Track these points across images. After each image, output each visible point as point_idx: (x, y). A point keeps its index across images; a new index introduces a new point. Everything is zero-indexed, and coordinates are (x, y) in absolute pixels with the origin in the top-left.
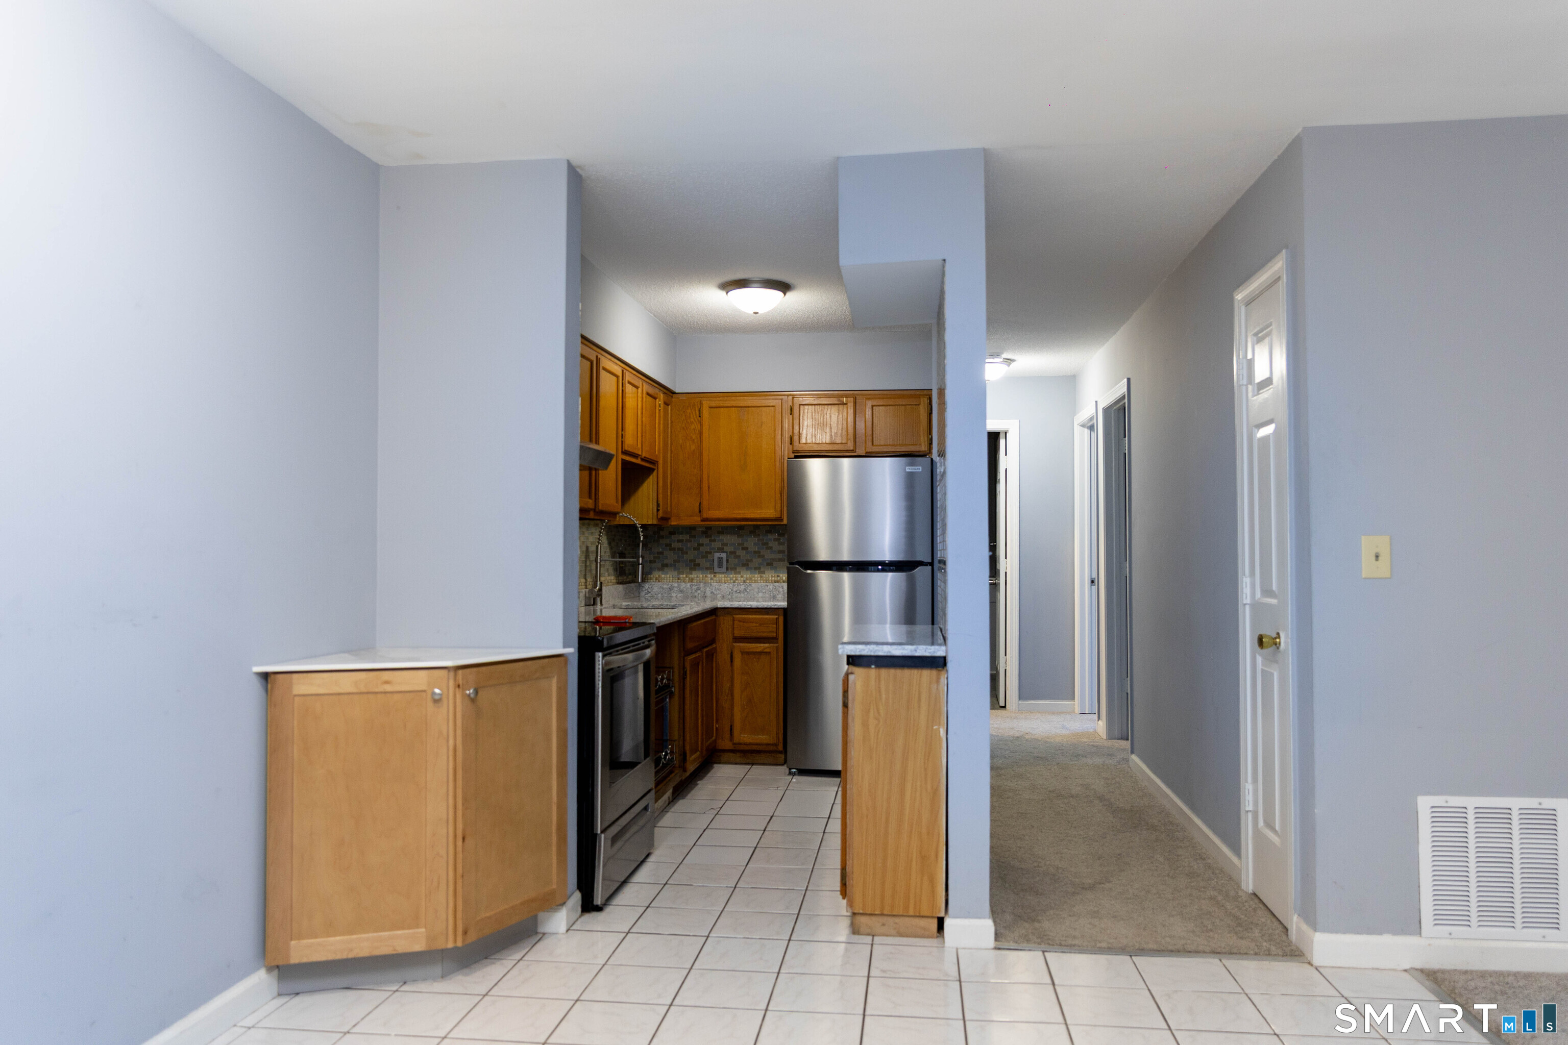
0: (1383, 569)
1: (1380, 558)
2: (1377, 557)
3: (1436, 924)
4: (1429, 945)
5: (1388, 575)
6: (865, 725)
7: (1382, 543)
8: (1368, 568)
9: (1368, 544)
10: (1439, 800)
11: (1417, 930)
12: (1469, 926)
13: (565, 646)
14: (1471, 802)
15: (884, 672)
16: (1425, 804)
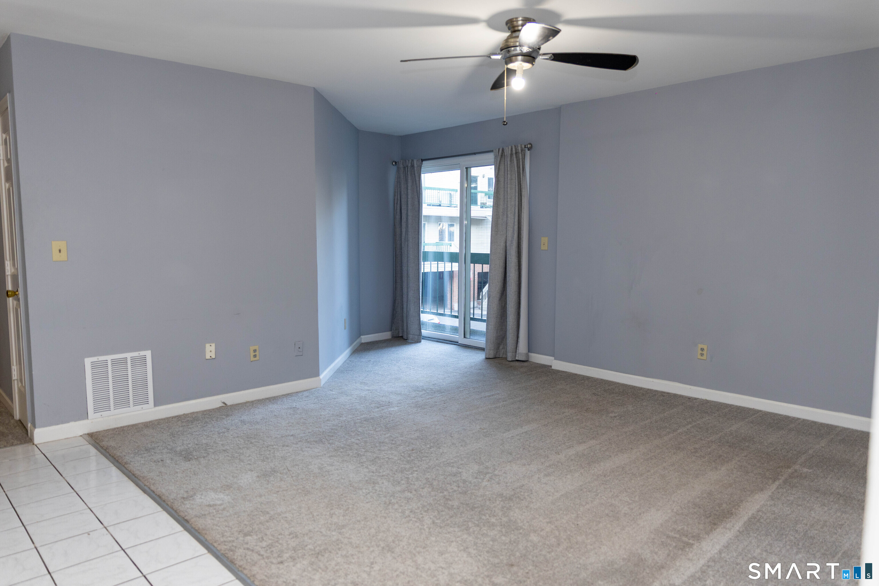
0: (63, 256)
2: (60, 251)
3: (96, 413)
4: (92, 422)
5: (66, 260)
7: (63, 245)
8: (56, 256)
9: (56, 245)
10: (95, 359)
11: (86, 416)
12: (110, 410)
14: (109, 358)
16: (88, 362)
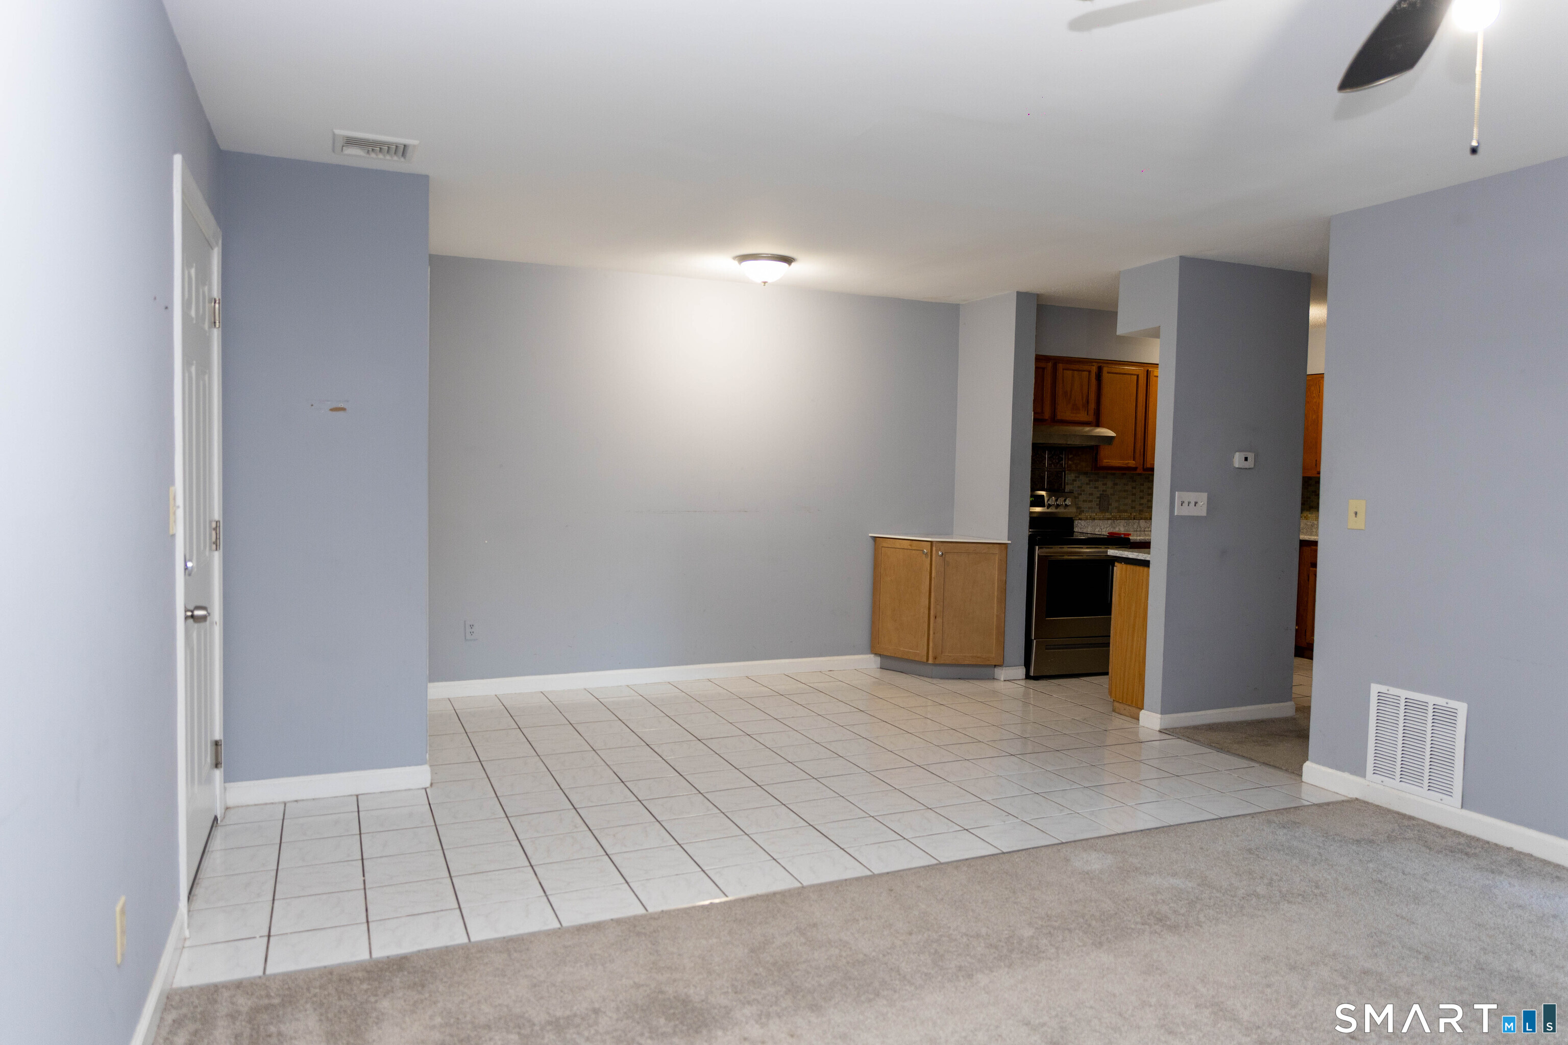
0: (1360, 523)
1: (1358, 515)
2: (1356, 514)
3: (1374, 773)
4: (1368, 785)
5: (1362, 528)
6: (1120, 595)
7: (1360, 506)
9: (1353, 505)
10: (1383, 688)
11: (1363, 775)
12: (1394, 779)
13: (1008, 540)
14: (1403, 694)
15: (1129, 567)
16: (1375, 688)
